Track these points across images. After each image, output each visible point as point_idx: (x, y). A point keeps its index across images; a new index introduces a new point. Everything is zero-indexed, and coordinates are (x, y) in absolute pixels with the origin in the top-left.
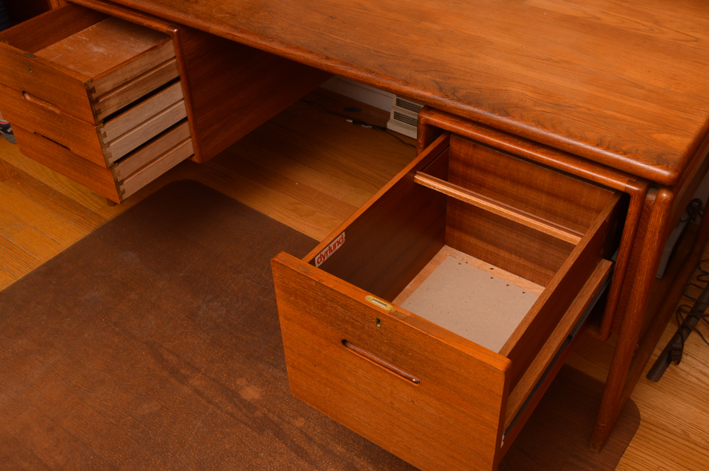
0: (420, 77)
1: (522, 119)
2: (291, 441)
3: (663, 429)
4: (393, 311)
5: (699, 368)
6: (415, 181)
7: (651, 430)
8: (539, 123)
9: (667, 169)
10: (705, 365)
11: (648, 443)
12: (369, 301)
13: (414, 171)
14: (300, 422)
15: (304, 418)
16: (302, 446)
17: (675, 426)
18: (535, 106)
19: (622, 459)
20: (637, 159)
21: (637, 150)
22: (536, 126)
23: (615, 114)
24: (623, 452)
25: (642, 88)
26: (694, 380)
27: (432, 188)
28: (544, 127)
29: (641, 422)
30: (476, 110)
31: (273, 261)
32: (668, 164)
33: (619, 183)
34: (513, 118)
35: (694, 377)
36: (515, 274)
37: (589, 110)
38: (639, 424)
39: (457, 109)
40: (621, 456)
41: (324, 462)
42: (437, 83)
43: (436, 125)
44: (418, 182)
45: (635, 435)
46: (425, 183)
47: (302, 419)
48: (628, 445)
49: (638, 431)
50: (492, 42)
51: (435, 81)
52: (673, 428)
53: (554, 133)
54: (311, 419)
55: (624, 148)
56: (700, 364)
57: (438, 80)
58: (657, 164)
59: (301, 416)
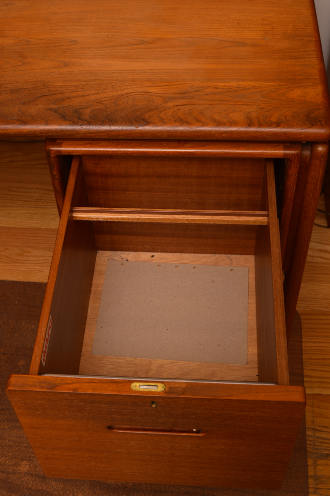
0: (33, 110)
1: (163, 122)
2: (28, 489)
3: (320, 315)
4: (167, 389)
5: (319, 248)
6: (74, 219)
7: (311, 319)
8: (183, 122)
9: (322, 126)
10: (320, 243)
11: (315, 332)
12: (137, 389)
13: (72, 211)
14: (24, 467)
15: (26, 460)
16: (40, 487)
17: (327, 307)
18: (166, 102)
19: (304, 356)
20: (292, 127)
21: (286, 117)
22: (182, 125)
23: (241, 83)
24: (302, 350)
25: (245, 45)
26: (319, 260)
27: (95, 220)
28: (188, 123)
29: (302, 317)
30: (113, 128)
31: (9, 390)
32: (320, 121)
33: (277, 152)
34: (155, 124)
35: (318, 257)
36: (176, 252)
37: (216, 88)
38: (300, 319)
39: (91, 133)
40: (302, 354)
41: (68, 492)
42: (55, 111)
43: (70, 154)
44: (78, 219)
45: (303, 330)
46: (86, 218)
47: (25, 462)
48: (302, 342)
49: (303, 326)
50: (75, 41)
51: (51, 110)
52: (325, 310)
53: (202, 126)
54: (33, 457)
55: (274, 119)
56: (317, 244)
57: (52, 106)
58: (312, 125)
59: (22, 460)
